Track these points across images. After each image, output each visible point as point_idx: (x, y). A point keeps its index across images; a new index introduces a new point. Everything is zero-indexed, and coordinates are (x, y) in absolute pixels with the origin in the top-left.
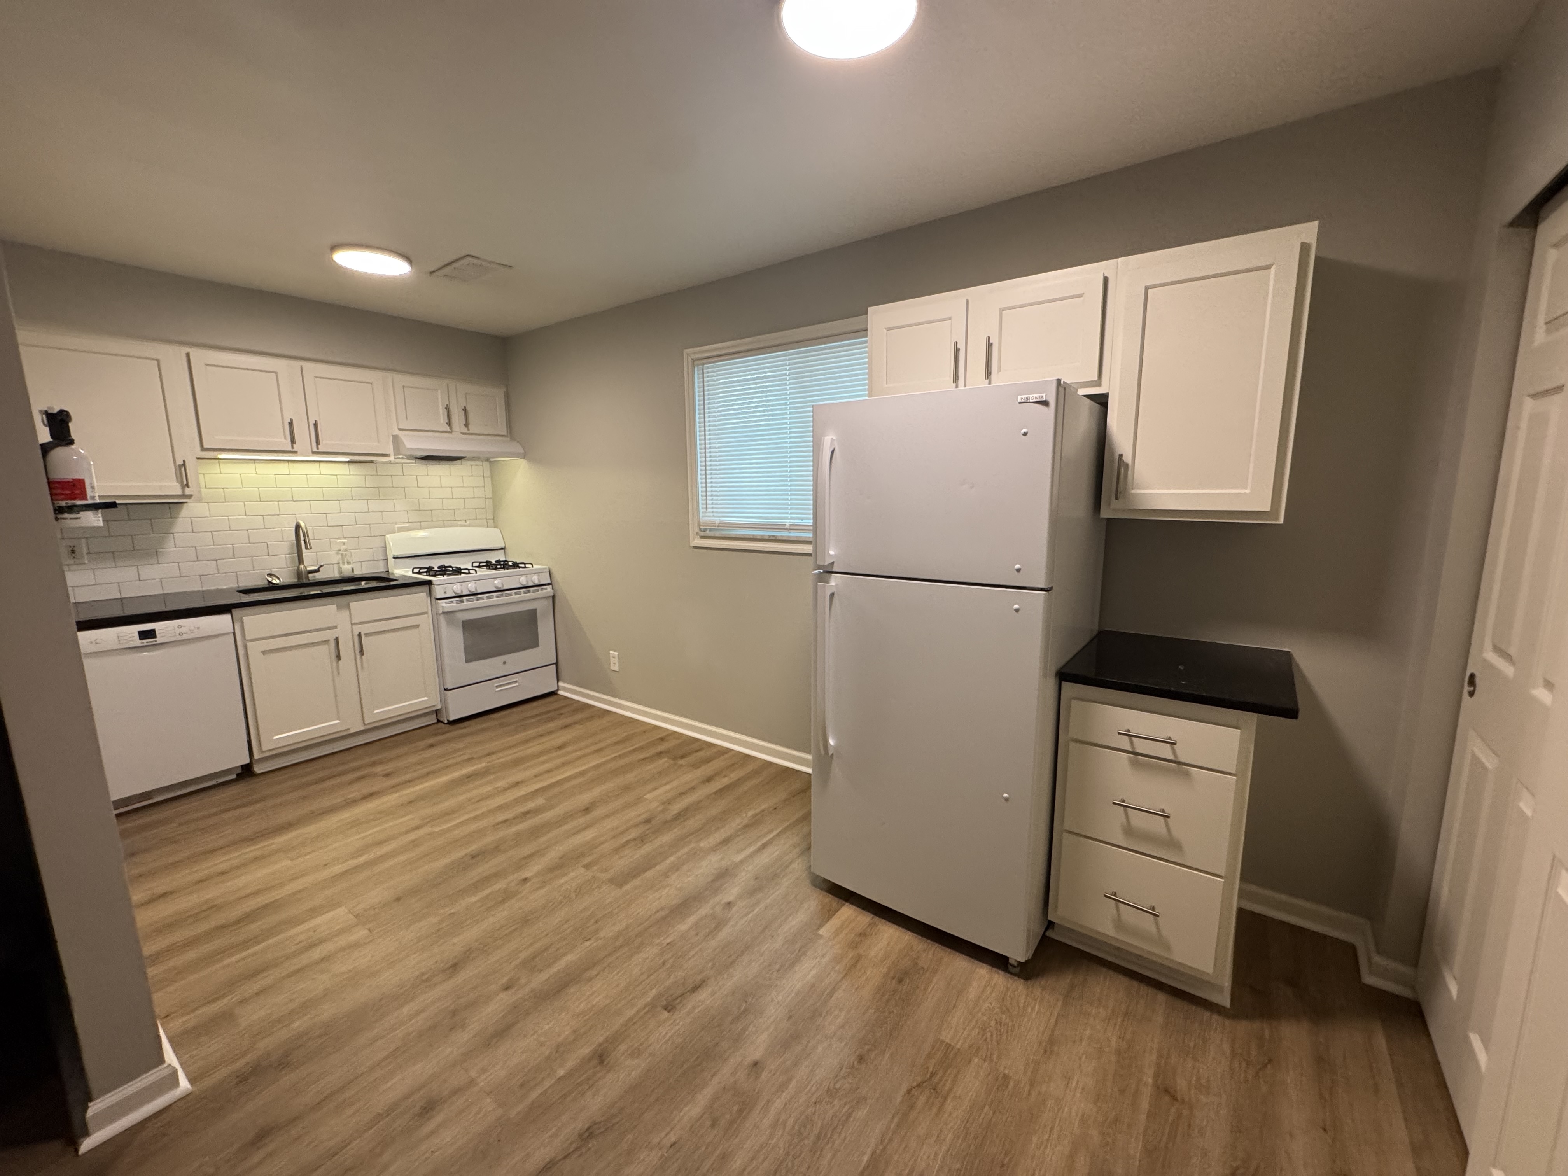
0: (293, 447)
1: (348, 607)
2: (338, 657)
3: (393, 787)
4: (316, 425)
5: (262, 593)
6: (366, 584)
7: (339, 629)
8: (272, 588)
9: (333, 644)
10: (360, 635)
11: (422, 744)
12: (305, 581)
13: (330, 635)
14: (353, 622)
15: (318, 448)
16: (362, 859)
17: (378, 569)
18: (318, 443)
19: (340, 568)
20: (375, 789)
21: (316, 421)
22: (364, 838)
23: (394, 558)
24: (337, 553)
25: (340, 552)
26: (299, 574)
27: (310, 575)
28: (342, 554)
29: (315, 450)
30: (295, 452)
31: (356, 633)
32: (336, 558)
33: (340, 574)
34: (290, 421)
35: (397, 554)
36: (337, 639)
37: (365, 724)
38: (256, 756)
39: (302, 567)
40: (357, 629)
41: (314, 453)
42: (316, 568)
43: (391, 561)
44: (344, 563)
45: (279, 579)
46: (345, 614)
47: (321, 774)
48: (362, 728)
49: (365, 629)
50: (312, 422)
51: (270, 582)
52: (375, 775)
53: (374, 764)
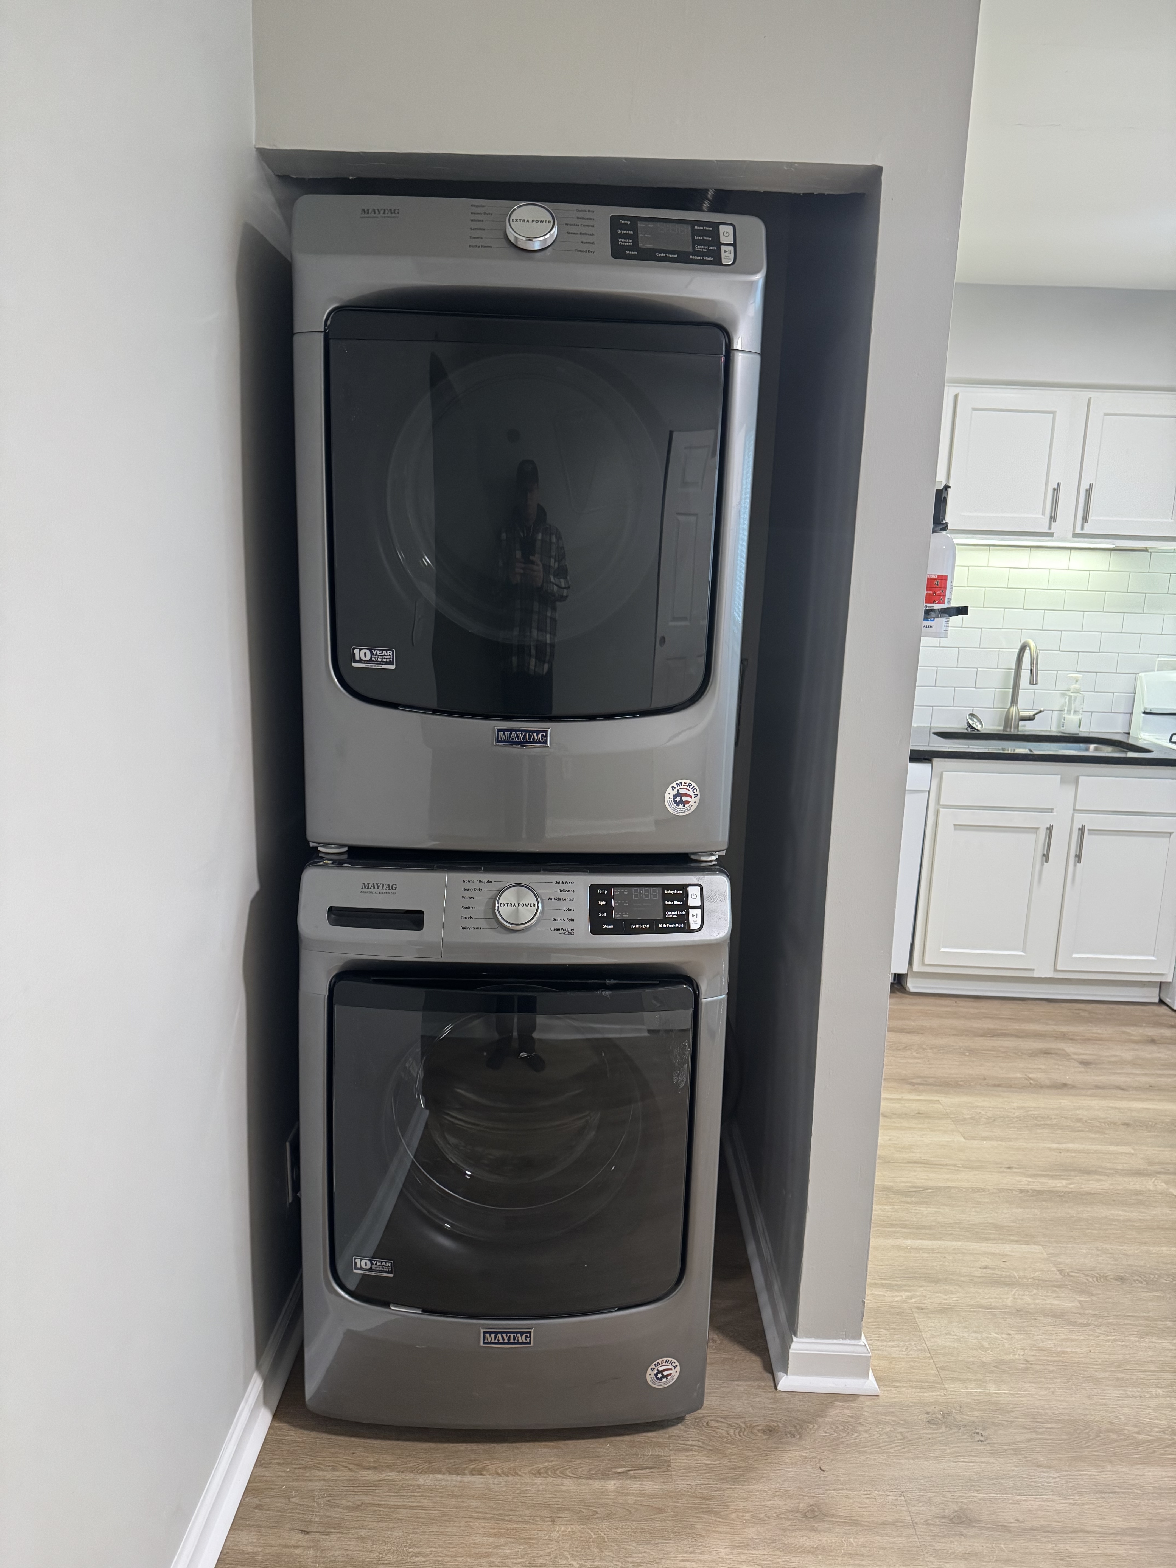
0: (1050, 528)
1: (1076, 781)
2: (1046, 857)
3: (1097, 1087)
4: (1089, 491)
5: (956, 741)
6: (1096, 749)
7: (1055, 814)
8: (972, 735)
9: (1042, 833)
10: (1082, 830)
11: (1136, 1032)
12: (1013, 731)
13: (1042, 821)
14: (1077, 808)
15: (1082, 529)
16: (1059, 1184)
17: (1113, 729)
18: (1085, 519)
19: (1061, 718)
20: (1068, 1079)
21: (1091, 485)
22: (1060, 1151)
23: (1145, 713)
24: (1063, 695)
25: (1069, 693)
26: (1008, 721)
27: (1021, 723)
28: (1070, 697)
29: (1078, 530)
30: (1051, 535)
31: (1077, 826)
32: (1058, 702)
33: (1058, 727)
34: (1056, 486)
35: (1150, 707)
36: (1050, 829)
37: (1055, 970)
38: (916, 968)
39: (1014, 709)
40: (1081, 819)
41: (1075, 535)
42: (1031, 713)
43: (1138, 717)
44: (1069, 711)
45: (981, 723)
46: (1068, 792)
47: (989, 1025)
48: (1050, 974)
49: (1090, 821)
50: (1084, 486)
51: (970, 726)
52: (1066, 1056)
53: (1063, 1037)
